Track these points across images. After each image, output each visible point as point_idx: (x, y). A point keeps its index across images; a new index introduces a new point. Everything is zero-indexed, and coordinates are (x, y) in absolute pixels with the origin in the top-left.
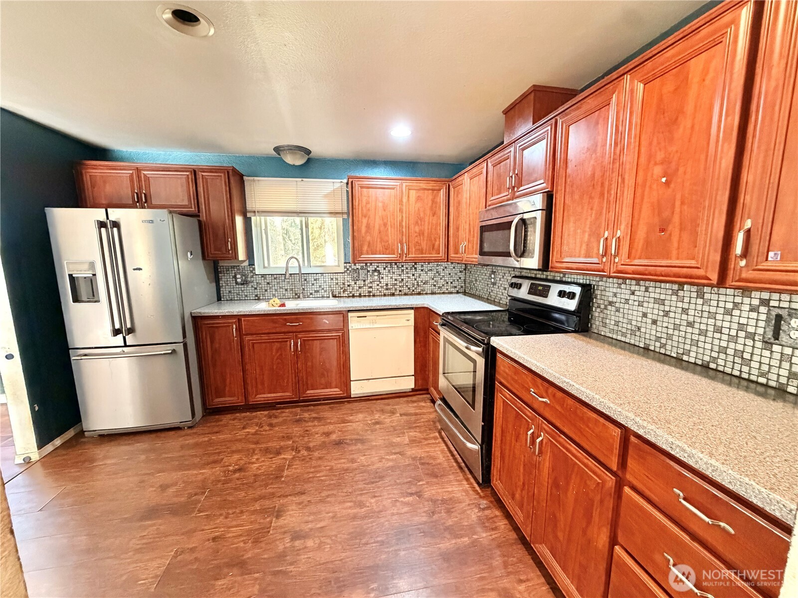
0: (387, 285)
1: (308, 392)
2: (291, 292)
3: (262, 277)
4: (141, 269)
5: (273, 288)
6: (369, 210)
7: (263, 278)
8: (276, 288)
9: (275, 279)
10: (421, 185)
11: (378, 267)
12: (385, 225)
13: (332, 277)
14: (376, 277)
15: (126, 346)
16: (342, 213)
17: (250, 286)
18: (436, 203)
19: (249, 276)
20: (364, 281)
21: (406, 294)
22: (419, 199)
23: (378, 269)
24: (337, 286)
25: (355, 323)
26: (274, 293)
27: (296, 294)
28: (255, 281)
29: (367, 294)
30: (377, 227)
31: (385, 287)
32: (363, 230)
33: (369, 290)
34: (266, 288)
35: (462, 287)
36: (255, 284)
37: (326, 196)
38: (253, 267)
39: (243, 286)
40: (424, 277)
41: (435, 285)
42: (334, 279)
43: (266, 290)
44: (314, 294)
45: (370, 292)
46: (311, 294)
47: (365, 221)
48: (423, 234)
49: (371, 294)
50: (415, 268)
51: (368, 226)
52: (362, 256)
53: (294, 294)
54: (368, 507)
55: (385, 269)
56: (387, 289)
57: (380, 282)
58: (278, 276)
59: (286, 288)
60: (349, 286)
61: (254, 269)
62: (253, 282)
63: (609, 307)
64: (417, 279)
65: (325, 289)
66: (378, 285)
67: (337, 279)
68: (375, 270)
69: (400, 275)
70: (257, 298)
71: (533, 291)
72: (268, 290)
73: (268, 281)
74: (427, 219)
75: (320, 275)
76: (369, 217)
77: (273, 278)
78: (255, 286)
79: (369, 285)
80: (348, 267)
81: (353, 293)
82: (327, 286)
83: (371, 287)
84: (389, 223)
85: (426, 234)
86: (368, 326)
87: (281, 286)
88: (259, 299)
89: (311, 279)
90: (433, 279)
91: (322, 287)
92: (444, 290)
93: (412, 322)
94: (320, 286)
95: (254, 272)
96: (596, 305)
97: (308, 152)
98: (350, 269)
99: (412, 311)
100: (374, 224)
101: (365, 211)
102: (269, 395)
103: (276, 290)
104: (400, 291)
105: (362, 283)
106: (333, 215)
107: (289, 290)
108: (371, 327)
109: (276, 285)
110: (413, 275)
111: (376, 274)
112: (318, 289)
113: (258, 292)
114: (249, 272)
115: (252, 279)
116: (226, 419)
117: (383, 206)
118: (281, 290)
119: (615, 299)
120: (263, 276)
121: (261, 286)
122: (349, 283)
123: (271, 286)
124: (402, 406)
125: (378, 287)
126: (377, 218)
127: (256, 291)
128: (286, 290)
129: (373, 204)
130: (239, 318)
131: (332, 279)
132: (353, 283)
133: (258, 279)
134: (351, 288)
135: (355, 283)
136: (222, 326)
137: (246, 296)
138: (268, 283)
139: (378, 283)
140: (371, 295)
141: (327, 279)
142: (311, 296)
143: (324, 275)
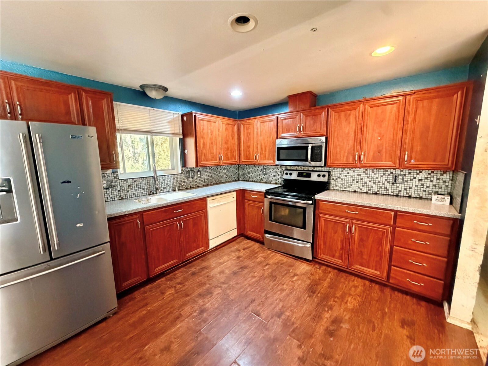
1: (188, 255)
3: (125, 181)
4: (70, 182)
5: (134, 189)
6: (204, 134)
10: (227, 121)
13: (174, 177)
14: (199, 175)
15: (52, 259)
16: (179, 134)
17: (115, 189)
18: (234, 132)
19: (114, 182)
22: (226, 129)
24: (177, 183)
25: (211, 204)
26: (134, 192)
27: (151, 192)
29: (194, 186)
30: (208, 145)
31: (203, 181)
32: (202, 146)
33: (196, 183)
35: (237, 177)
37: (169, 122)
39: (108, 190)
41: (226, 178)
47: (202, 141)
51: (204, 144)
52: (202, 162)
55: (203, 170)
57: (201, 178)
60: (184, 182)
61: (118, 175)
62: (117, 186)
67: (177, 178)
68: (198, 171)
71: (300, 175)
72: (130, 191)
73: (129, 184)
75: (166, 176)
76: (204, 139)
77: (133, 181)
78: (119, 189)
79: (195, 180)
81: (187, 186)
82: (172, 184)
84: (214, 143)
85: (230, 149)
87: (139, 186)
88: (122, 199)
93: (235, 199)
94: (167, 184)
97: (166, 89)
98: (185, 171)
99: (235, 193)
102: (163, 266)
104: (211, 182)
105: (192, 179)
106: (174, 135)
107: (145, 189)
108: (219, 204)
109: (136, 187)
110: (217, 172)
113: (121, 193)
117: (211, 132)
121: (123, 188)
123: (132, 187)
125: (200, 181)
126: (208, 139)
129: (206, 130)
130: (141, 214)
132: (187, 180)
133: (121, 183)
140: (197, 187)
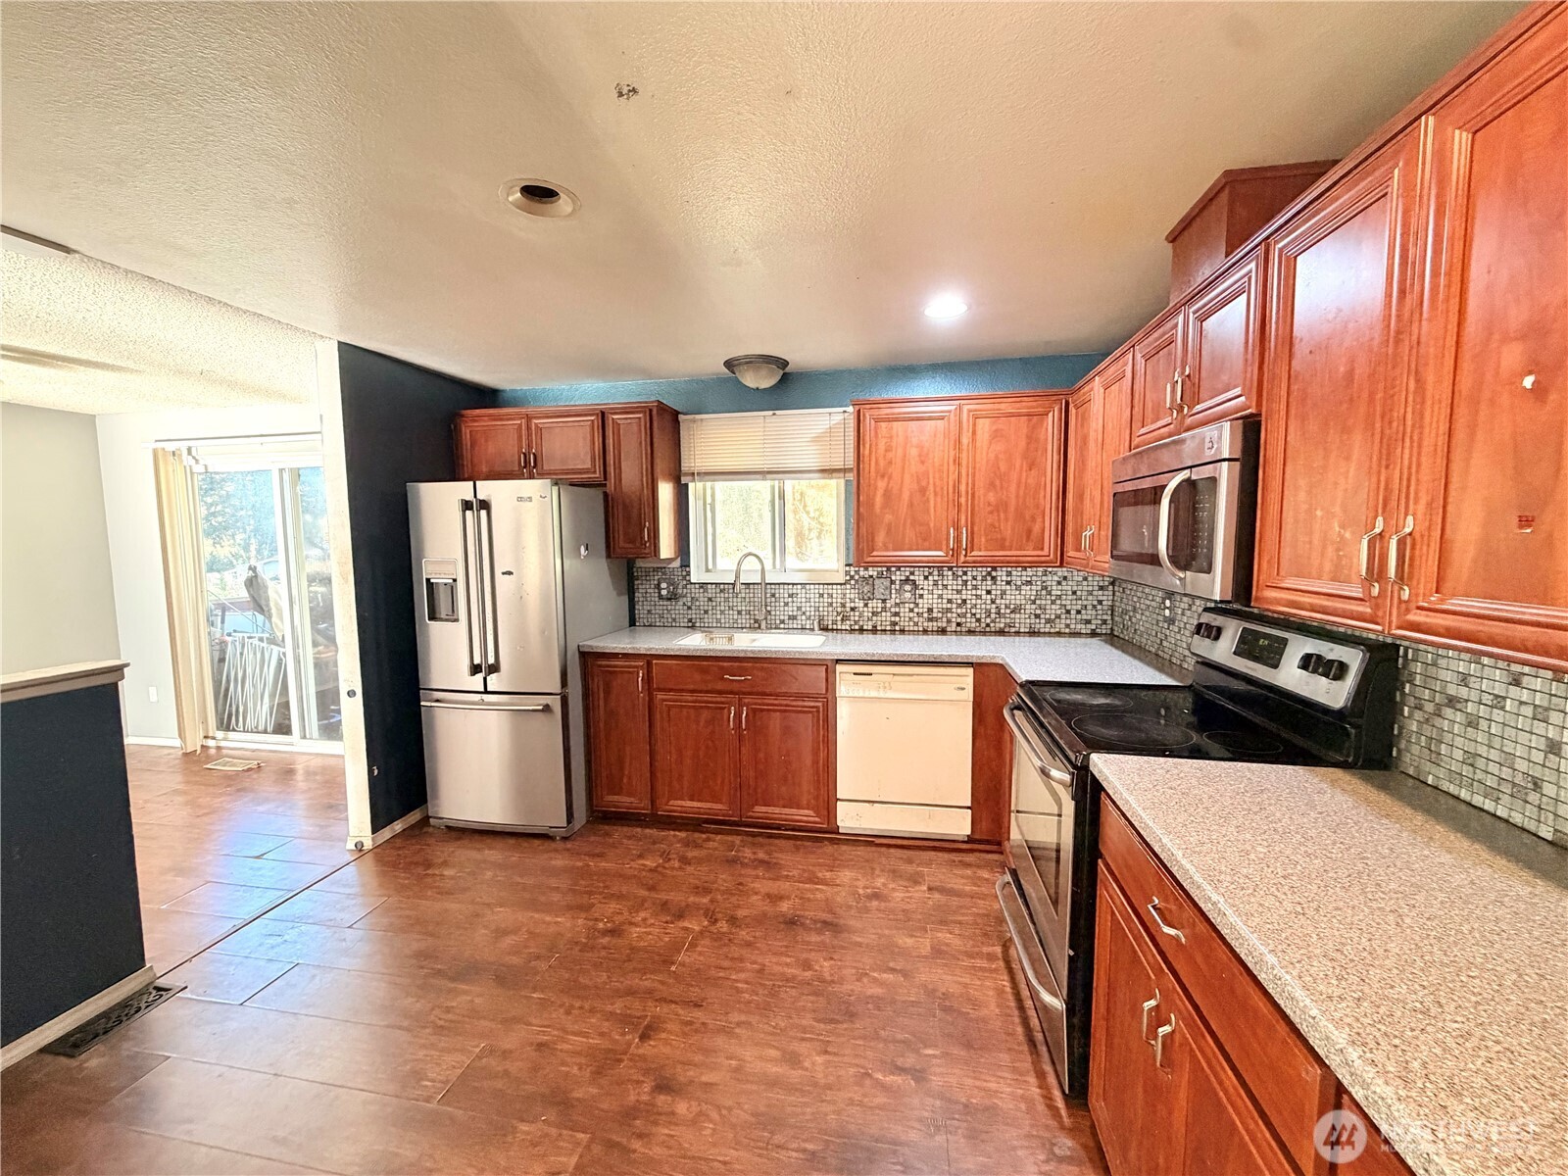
0: (930, 610)
1: (757, 808)
2: (748, 617)
3: (702, 587)
4: (512, 573)
5: (718, 608)
6: (890, 463)
7: (701, 590)
8: (723, 608)
9: (721, 591)
10: (1003, 406)
11: (912, 573)
12: (923, 491)
13: (821, 592)
14: (908, 595)
15: (486, 692)
16: (845, 471)
17: (681, 603)
18: (1037, 440)
19: (680, 587)
20: (884, 601)
21: (971, 632)
22: (996, 435)
23: (912, 578)
24: (830, 609)
25: (848, 687)
26: (719, 617)
27: (756, 621)
28: (689, 595)
29: (888, 628)
30: (906, 496)
31: (926, 615)
32: (879, 500)
33: (893, 619)
34: (706, 608)
35: (1104, 622)
36: (689, 599)
37: (816, 440)
38: (688, 569)
39: (669, 603)
40: (1013, 597)
41: (1037, 616)
42: (826, 596)
43: (706, 612)
44: (787, 621)
45: (894, 624)
46: (782, 622)
47: (881, 484)
48: (1006, 505)
49: (897, 628)
50: (994, 578)
51: (887, 494)
52: (875, 553)
53: (752, 622)
54: (807, 1069)
55: (926, 578)
56: (930, 620)
57: (917, 605)
58: (726, 586)
59: (739, 608)
60: (853, 609)
61: (689, 573)
62: (685, 596)
63: (1448, 712)
64: (998, 601)
65: (808, 614)
66: (911, 610)
67: (830, 596)
68: (907, 580)
69: (959, 592)
70: (690, 624)
71: (1248, 647)
72: (710, 612)
73: (710, 596)
74: (1014, 476)
75: (799, 587)
76: (890, 478)
77: (718, 591)
78: (689, 604)
79: (893, 610)
80: (852, 573)
81: (861, 623)
82: (813, 609)
83: (897, 614)
84: (931, 488)
85: (1012, 509)
86: (874, 694)
87: (731, 604)
88: (693, 627)
89: (783, 593)
90: (1034, 602)
91: (803, 609)
92: (1060, 626)
93: (968, 694)
94: (799, 608)
95: (688, 578)
96: (1411, 701)
97: (785, 363)
98: (857, 577)
99: (970, 671)
100: (901, 490)
101: (882, 463)
102: (689, 804)
103: (722, 612)
104: (958, 624)
105: (880, 605)
106: (826, 475)
107: (744, 613)
108: (882, 695)
109: (722, 604)
110: (989, 592)
111: (908, 587)
112: (795, 613)
113: (692, 614)
114: (680, 578)
115: (685, 591)
116: (619, 832)
117: (920, 456)
118: (731, 612)
119: (1463, 692)
120: (703, 585)
121: (697, 603)
122: (852, 605)
123: (714, 604)
124: (938, 870)
125: (911, 615)
126: (907, 477)
127: (690, 612)
128: (739, 613)
129: (900, 452)
130: (649, 659)
131: (821, 595)
132: (862, 605)
133: (693, 590)
134: (857, 614)
135: (866, 605)
136: (622, 672)
137: (674, 620)
138: (710, 599)
139: (912, 606)
140: (895, 630)
141: (812, 595)
142: (782, 626)
143: (808, 587)
